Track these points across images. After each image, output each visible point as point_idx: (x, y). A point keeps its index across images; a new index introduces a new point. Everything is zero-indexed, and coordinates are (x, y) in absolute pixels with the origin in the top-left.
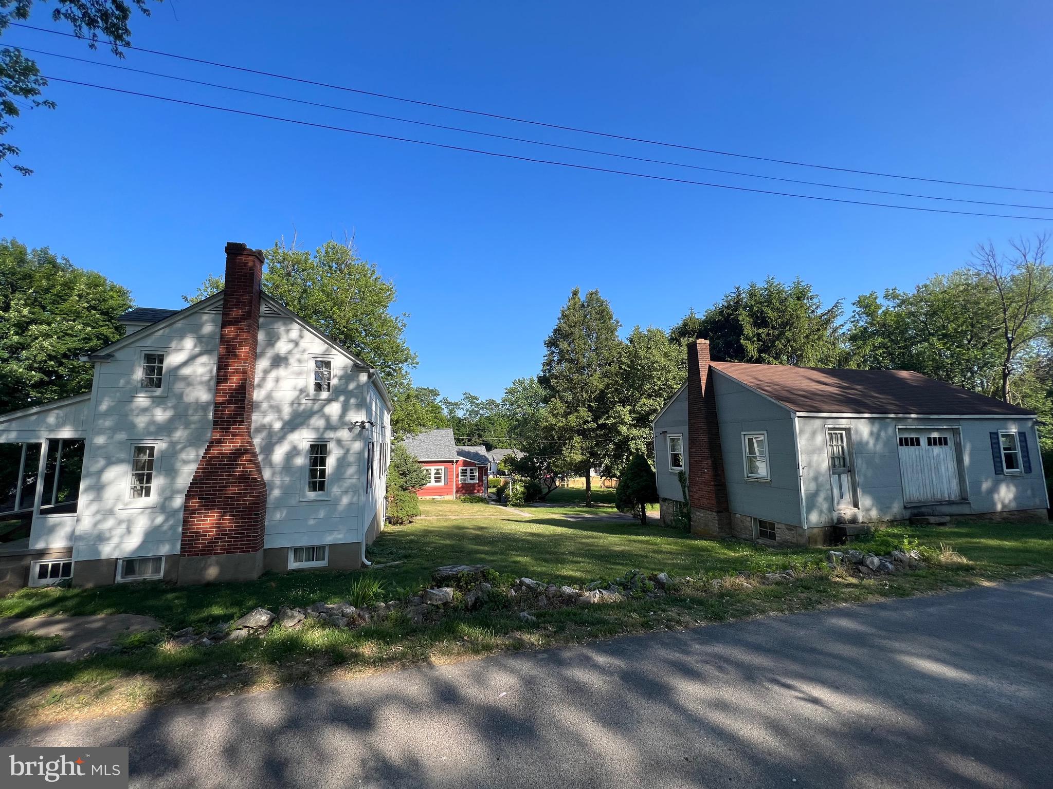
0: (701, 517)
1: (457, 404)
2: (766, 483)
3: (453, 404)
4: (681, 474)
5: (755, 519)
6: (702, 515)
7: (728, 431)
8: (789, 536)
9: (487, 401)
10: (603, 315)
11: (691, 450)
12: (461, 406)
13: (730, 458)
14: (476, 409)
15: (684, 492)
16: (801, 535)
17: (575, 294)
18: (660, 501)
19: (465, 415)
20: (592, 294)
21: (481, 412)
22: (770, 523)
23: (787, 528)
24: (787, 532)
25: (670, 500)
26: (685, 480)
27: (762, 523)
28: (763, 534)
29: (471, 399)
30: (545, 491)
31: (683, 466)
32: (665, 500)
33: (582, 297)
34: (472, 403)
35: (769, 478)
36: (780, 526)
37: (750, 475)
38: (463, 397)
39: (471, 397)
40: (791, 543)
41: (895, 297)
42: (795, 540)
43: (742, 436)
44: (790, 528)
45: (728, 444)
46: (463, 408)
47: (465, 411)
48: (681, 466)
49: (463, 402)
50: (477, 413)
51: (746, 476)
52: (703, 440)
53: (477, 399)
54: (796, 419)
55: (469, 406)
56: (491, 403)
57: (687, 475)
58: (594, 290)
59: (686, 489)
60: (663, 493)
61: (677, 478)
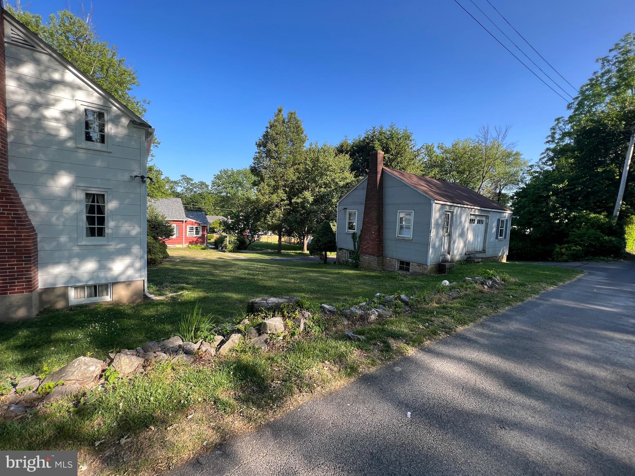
0: (365, 258)
1: (175, 183)
2: (409, 240)
3: (172, 182)
4: (354, 235)
5: (398, 260)
6: (367, 258)
7: (388, 210)
8: (418, 269)
9: (199, 182)
10: (298, 130)
11: (365, 220)
12: (179, 185)
13: (387, 226)
14: (191, 187)
15: (355, 245)
16: (425, 269)
17: (280, 111)
18: (338, 250)
19: (182, 190)
20: (292, 114)
21: (195, 190)
22: (407, 263)
23: (418, 265)
24: (417, 267)
25: (344, 249)
26: (356, 238)
27: (402, 263)
28: (401, 268)
29: (187, 180)
30: (248, 242)
31: (356, 229)
32: (341, 249)
33: (285, 115)
34: (188, 183)
35: (412, 237)
36: (413, 264)
37: (399, 235)
38: (181, 178)
39: (188, 178)
40: (419, 273)
41: (442, 148)
42: (421, 271)
43: (398, 213)
44: (419, 265)
45: (388, 217)
46: (180, 186)
47: (182, 188)
48: (354, 229)
49: (182, 182)
50: (191, 190)
51: (397, 236)
52: (374, 214)
53: (191, 180)
54: (434, 204)
55: (186, 185)
56: (202, 184)
57: (358, 235)
58: (293, 112)
59: (356, 243)
60: (339, 245)
61: (351, 236)
